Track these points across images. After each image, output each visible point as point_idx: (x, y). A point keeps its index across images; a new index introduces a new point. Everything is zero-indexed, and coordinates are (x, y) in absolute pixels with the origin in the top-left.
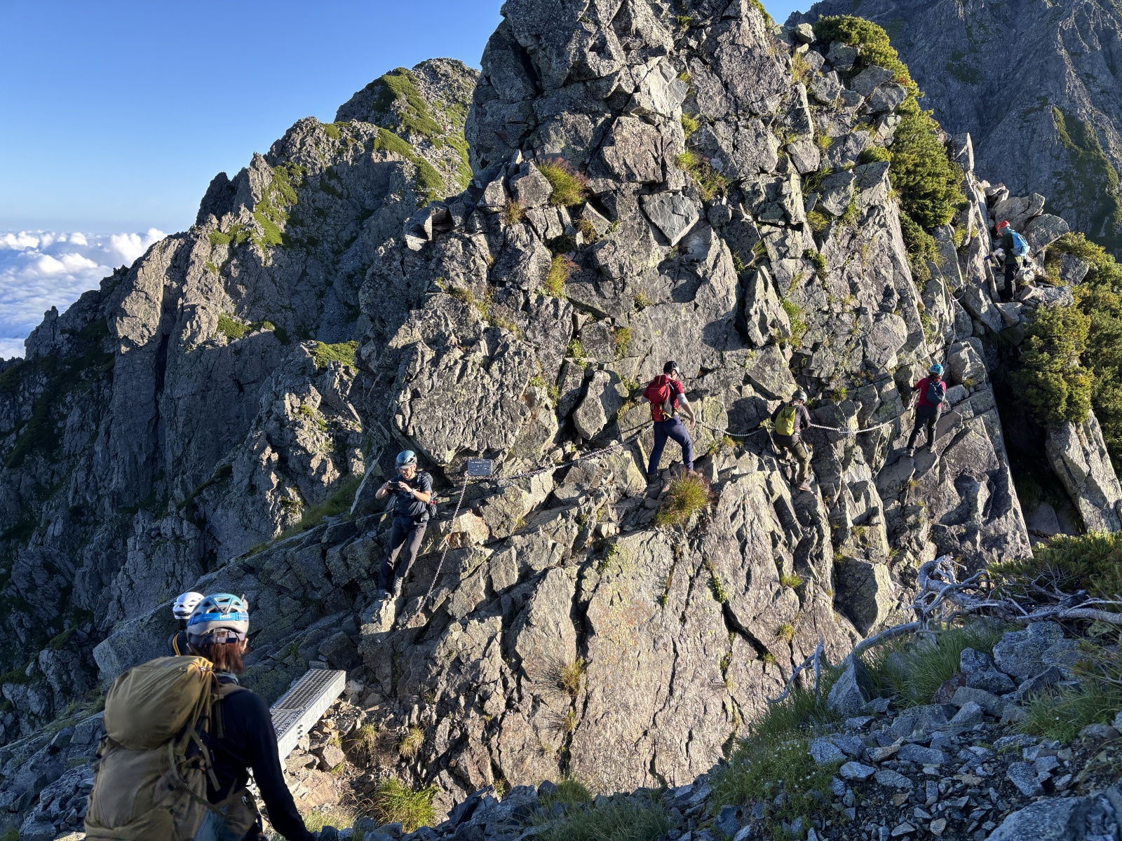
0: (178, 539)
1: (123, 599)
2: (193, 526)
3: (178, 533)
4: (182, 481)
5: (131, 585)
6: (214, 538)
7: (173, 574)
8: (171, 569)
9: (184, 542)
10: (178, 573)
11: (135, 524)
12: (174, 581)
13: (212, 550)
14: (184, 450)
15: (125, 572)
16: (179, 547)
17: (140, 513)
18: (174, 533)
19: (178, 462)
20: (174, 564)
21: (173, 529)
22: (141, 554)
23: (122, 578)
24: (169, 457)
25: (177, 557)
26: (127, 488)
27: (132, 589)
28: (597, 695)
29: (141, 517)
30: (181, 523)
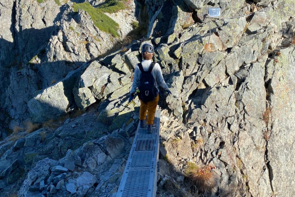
0: (28, 76)
1: (11, 97)
2: (33, 71)
3: (28, 74)
4: (26, 56)
5: (13, 92)
6: (41, 76)
7: (27, 88)
8: (27, 87)
9: (30, 77)
10: (29, 88)
11: (11, 72)
12: (28, 91)
13: (40, 80)
14: (26, 45)
15: (10, 87)
16: (29, 79)
17: (12, 68)
18: (26, 74)
19: (24, 50)
20: (28, 85)
21: (26, 72)
22: (15, 81)
23: (9, 90)
24: (20, 48)
25: (29, 83)
26: (6, 59)
27: (13, 93)
28: (276, 123)
29: (13, 69)
30: (29, 70)
